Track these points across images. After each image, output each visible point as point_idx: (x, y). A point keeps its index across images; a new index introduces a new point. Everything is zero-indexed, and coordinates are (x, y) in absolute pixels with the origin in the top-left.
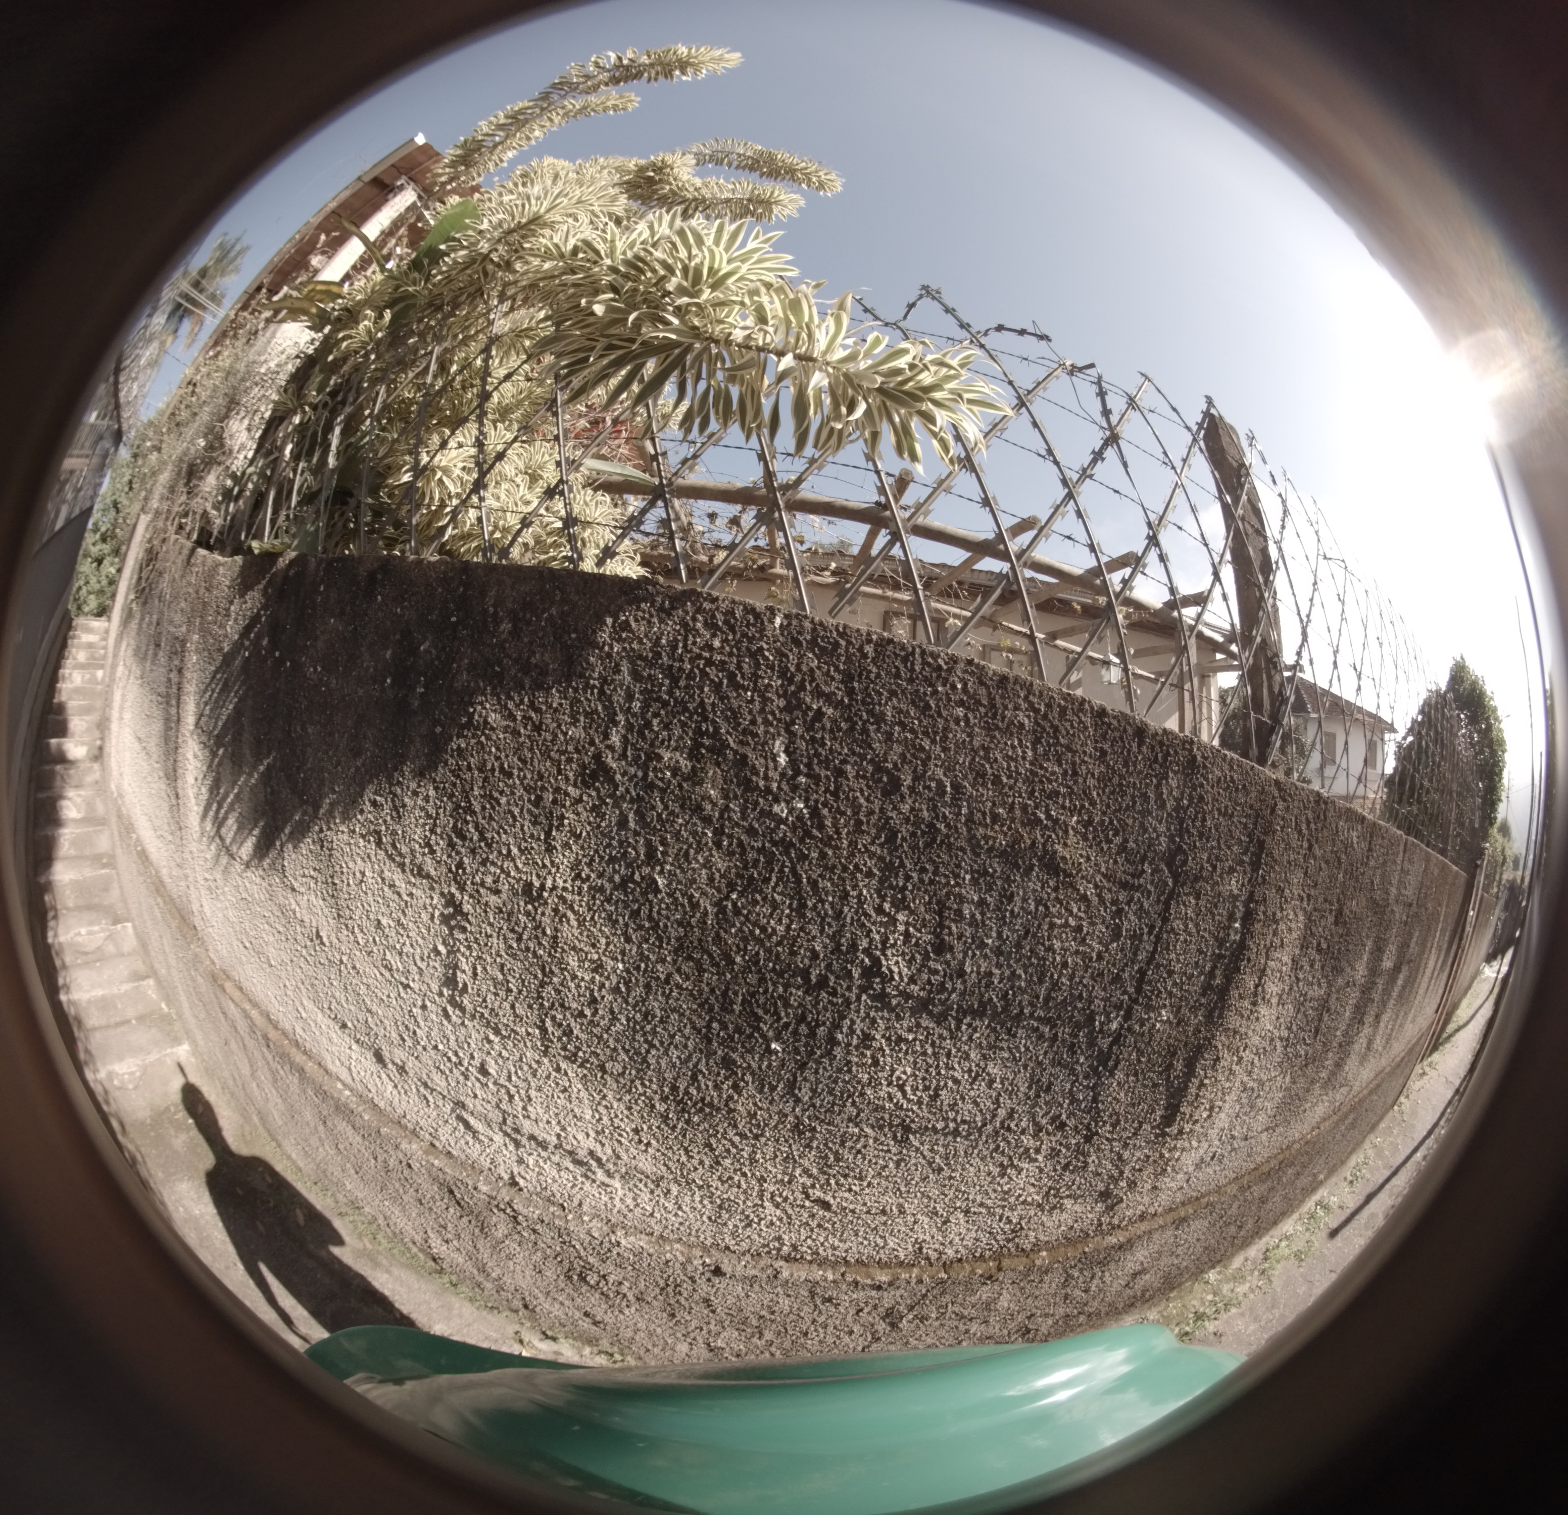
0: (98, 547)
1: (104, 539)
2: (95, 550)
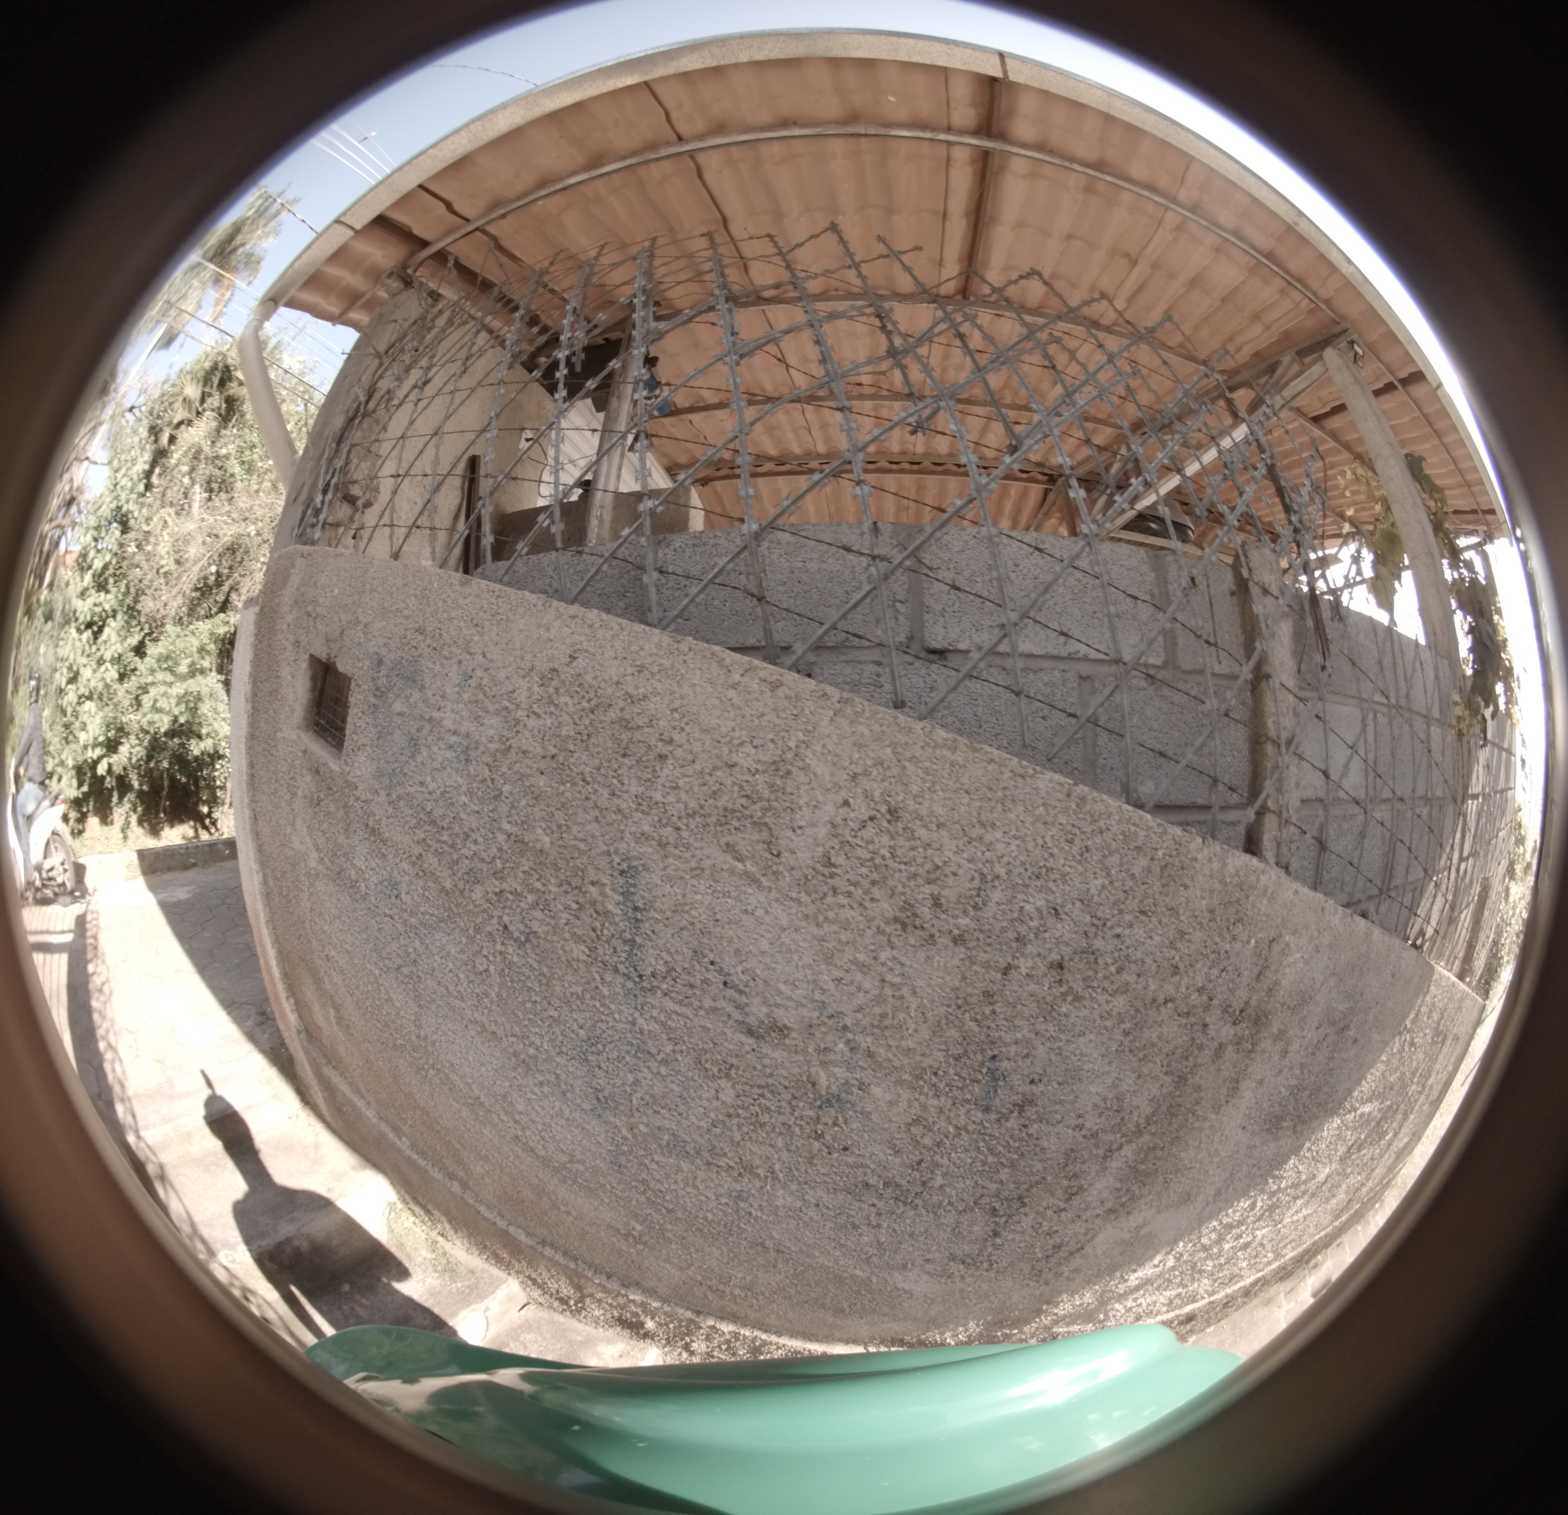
0: (90, 601)
1: (101, 586)
2: (84, 608)
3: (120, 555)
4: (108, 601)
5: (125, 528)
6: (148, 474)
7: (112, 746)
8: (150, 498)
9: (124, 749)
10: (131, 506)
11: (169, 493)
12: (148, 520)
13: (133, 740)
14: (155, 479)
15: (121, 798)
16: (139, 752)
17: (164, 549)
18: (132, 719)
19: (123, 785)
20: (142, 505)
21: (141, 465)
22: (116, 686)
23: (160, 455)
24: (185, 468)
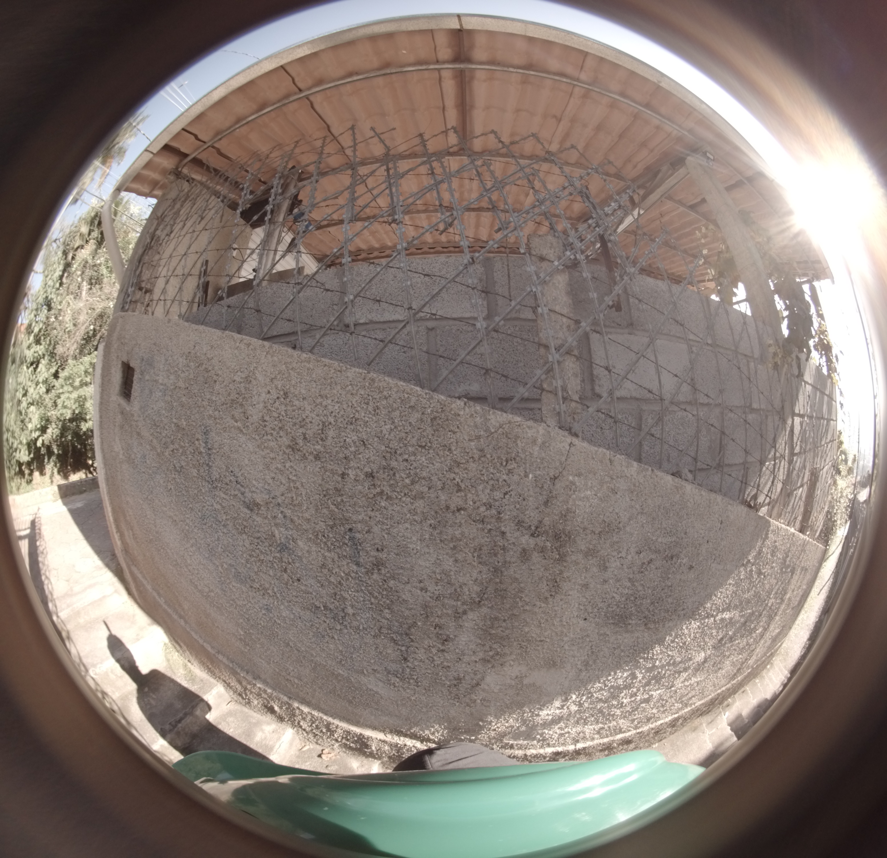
3: (47, 324)
4: (40, 349)
5: (50, 309)
6: (61, 277)
7: (43, 430)
8: (62, 290)
9: (49, 431)
10: (53, 296)
11: (71, 287)
12: (61, 302)
13: (54, 425)
14: (64, 280)
15: (49, 460)
16: (57, 432)
17: (68, 318)
18: (53, 414)
19: (50, 453)
20: (58, 295)
21: (58, 273)
22: (45, 396)
23: (68, 266)
24: (79, 273)
